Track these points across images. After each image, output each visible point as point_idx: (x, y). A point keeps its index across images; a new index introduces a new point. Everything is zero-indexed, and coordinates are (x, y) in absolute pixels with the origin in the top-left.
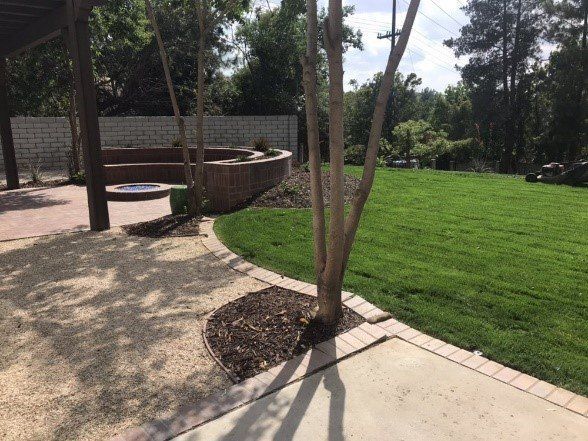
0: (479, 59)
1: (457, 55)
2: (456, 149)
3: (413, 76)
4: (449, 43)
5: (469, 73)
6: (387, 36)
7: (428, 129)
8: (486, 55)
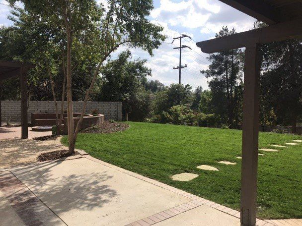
0: (216, 79)
1: (207, 77)
2: (208, 118)
3: (188, 85)
4: (203, 72)
5: (212, 84)
6: (177, 68)
7: (185, 109)
8: (220, 77)
